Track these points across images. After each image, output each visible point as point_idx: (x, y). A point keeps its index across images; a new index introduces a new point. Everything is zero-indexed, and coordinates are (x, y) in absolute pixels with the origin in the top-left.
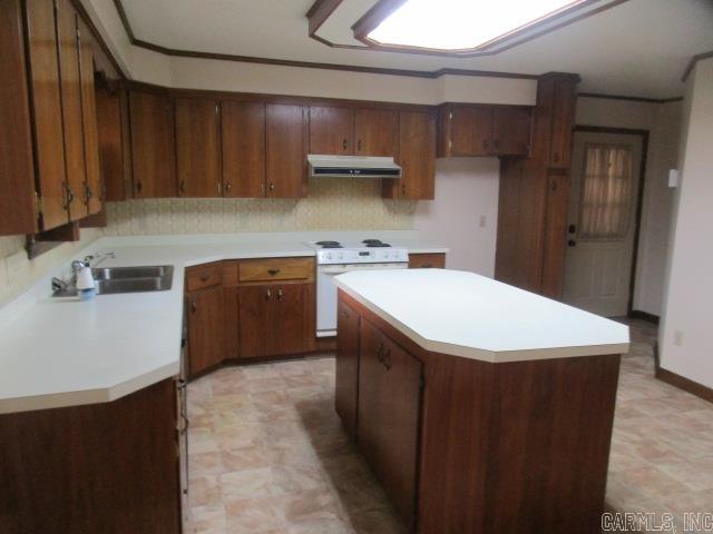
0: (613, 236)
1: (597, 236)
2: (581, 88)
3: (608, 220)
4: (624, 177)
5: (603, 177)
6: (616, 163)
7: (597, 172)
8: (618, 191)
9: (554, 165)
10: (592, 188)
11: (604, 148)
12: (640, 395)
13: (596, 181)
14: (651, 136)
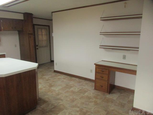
0: (45, 46)
1: (42, 47)
2: (33, 16)
3: (44, 43)
4: (46, 35)
5: (42, 35)
6: (44, 32)
7: (41, 34)
8: (45, 38)
9: (30, 33)
10: (40, 37)
11: (41, 29)
12: (50, 76)
13: (41, 36)
14: (50, 27)
